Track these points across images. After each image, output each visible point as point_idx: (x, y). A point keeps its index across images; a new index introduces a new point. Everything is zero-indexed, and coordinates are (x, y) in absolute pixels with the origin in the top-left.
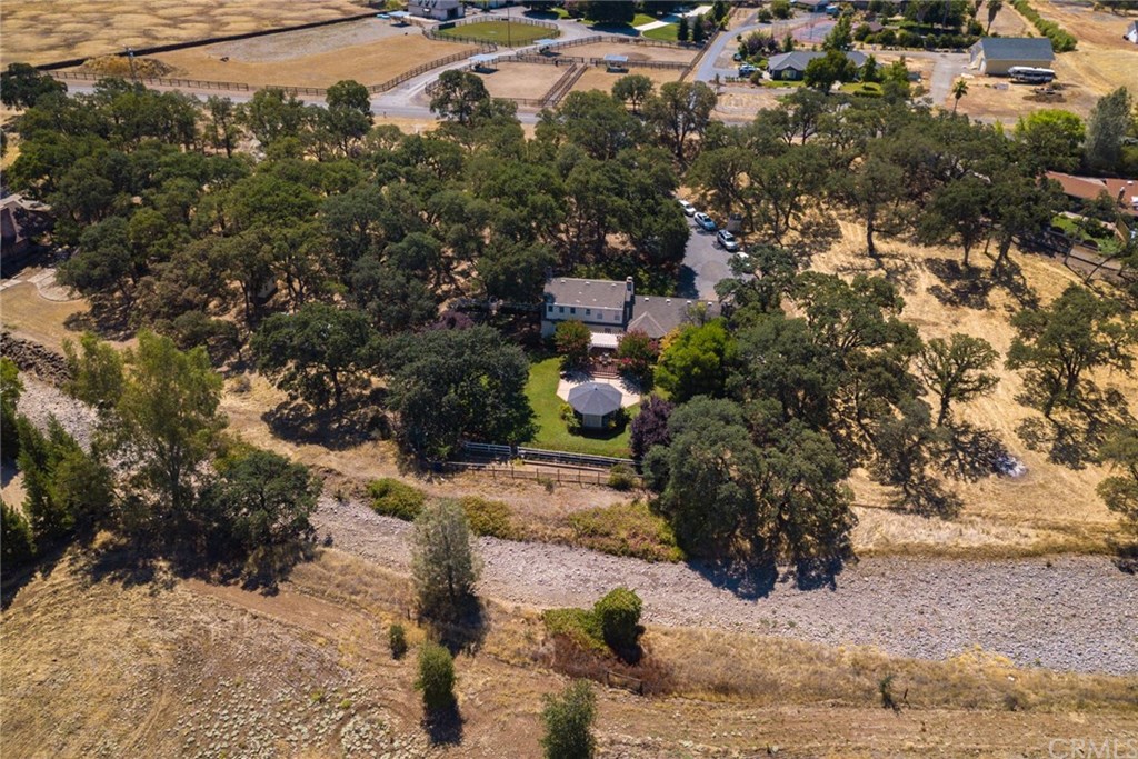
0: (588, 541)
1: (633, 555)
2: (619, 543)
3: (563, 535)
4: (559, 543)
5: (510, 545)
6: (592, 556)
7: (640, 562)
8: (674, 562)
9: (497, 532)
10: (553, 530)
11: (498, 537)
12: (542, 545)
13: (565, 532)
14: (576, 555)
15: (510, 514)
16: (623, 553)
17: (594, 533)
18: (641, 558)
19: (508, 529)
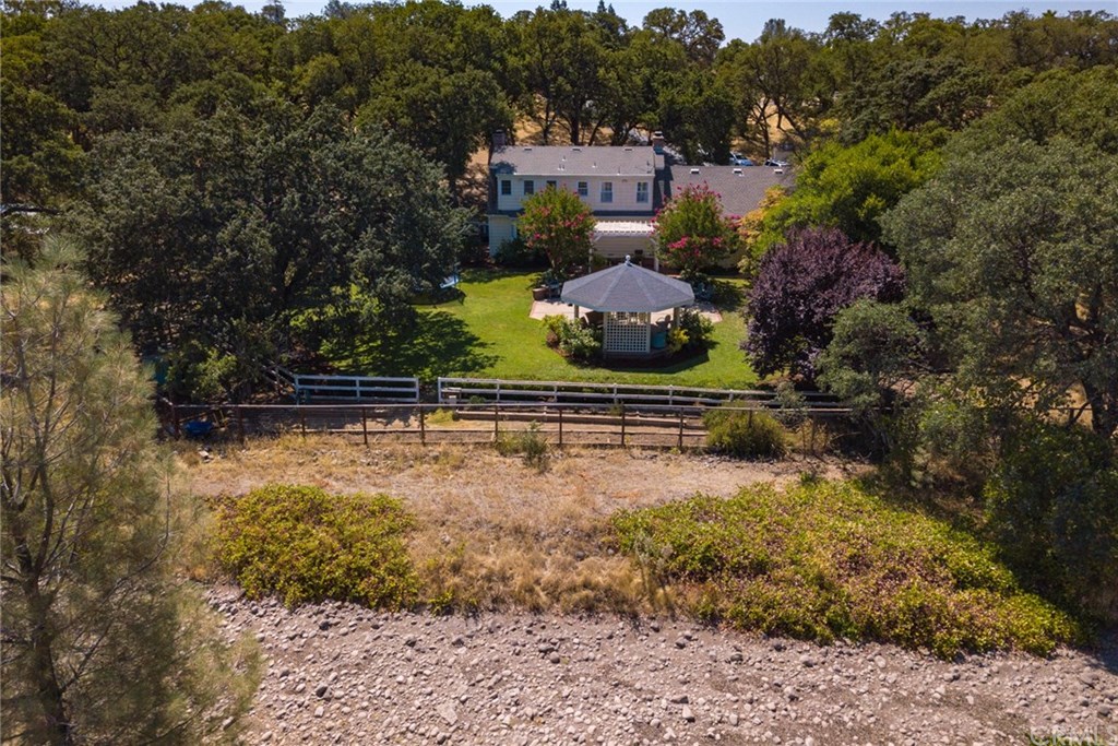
0: (694, 596)
1: (871, 633)
2: (810, 597)
3: (600, 579)
4: (590, 609)
5: (406, 626)
6: (721, 645)
7: (908, 659)
8: (1039, 652)
9: (362, 586)
10: (564, 567)
11: (363, 601)
12: (526, 620)
13: (608, 570)
14: (661, 647)
15: (409, 527)
16: (836, 628)
17: (709, 566)
18: (909, 644)
19: (400, 572)
